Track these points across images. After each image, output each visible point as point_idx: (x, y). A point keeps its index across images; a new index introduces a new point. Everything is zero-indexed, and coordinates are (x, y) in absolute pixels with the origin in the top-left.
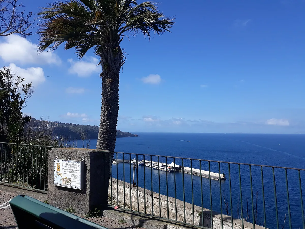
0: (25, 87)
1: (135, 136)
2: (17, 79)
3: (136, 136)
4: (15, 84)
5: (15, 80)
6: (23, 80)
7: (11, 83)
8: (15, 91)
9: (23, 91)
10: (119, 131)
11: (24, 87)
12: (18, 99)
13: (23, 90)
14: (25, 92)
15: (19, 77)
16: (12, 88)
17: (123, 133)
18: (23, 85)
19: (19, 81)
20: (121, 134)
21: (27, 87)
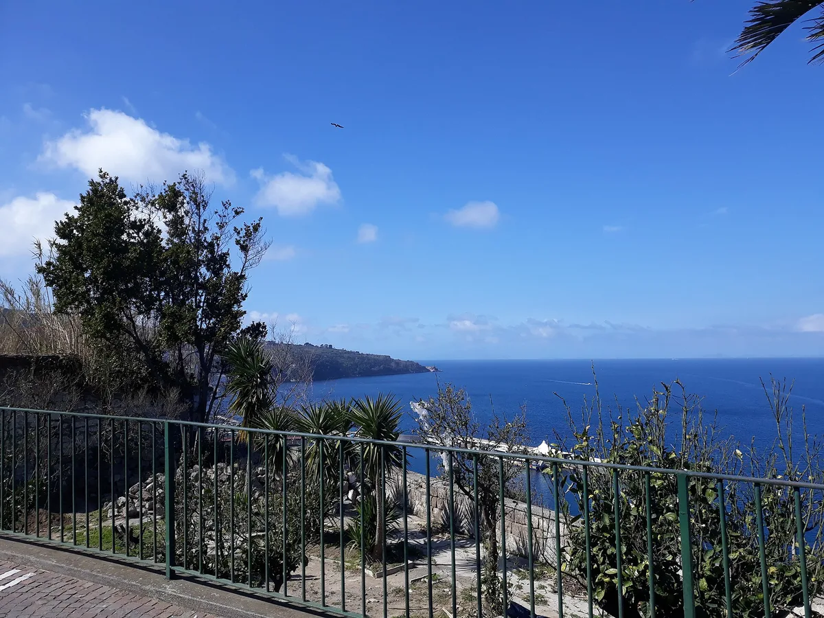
0: (243, 233)
1: (429, 371)
2: (220, 208)
3: (432, 371)
4: (217, 224)
5: (216, 212)
6: (237, 213)
7: (205, 221)
8: (216, 247)
9: (238, 247)
10: (386, 356)
11: (239, 233)
12: (225, 270)
13: (238, 242)
14: (244, 248)
15: (226, 205)
16: (208, 237)
17: (398, 362)
18: (235, 228)
19: (225, 216)
20: (393, 364)
21: (248, 235)
